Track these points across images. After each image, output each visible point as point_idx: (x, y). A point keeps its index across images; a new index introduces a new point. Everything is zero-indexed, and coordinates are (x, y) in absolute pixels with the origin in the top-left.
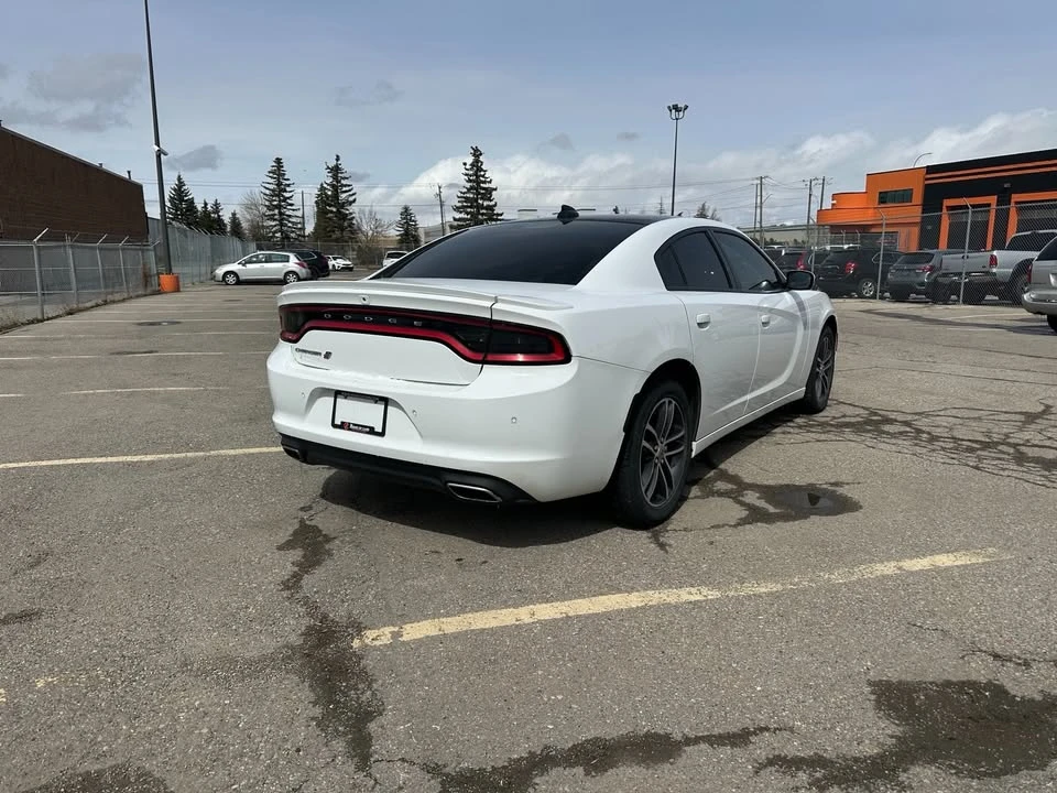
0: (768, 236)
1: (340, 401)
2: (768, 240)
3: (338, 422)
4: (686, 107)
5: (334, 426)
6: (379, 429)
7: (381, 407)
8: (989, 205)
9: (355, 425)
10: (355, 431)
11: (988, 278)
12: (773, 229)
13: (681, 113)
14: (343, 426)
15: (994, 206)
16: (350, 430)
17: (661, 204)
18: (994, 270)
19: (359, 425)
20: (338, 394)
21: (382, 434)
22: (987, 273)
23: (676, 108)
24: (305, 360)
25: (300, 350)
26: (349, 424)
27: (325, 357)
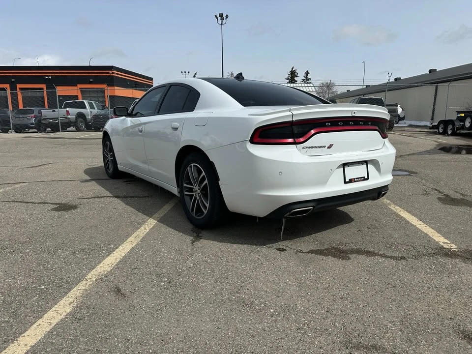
1: (346, 169)
3: (347, 180)
5: (345, 182)
6: (366, 177)
7: (365, 166)
8: (42, 89)
9: (356, 178)
10: (358, 181)
11: (67, 120)
14: (351, 181)
15: (45, 89)
16: (355, 182)
18: (69, 117)
19: (359, 178)
20: (345, 165)
21: (368, 179)
22: (66, 118)
24: (310, 153)
25: (307, 147)
26: (354, 179)
27: (329, 148)
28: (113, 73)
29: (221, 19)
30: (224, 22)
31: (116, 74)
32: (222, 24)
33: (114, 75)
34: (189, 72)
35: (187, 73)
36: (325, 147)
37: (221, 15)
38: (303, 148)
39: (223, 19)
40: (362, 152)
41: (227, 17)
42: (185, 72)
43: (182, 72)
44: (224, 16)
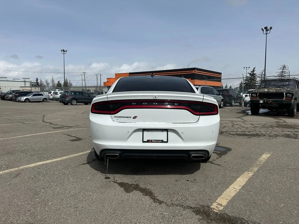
0: (87, 89)
1: (145, 133)
2: (88, 89)
3: (145, 140)
4: (67, 51)
5: (143, 142)
6: (165, 141)
7: (165, 133)
9: (154, 140)
10: (155, 142)
12: (89, 87)
13: (65, 52)
14: (148, 141)
16: (152, 142)
17: (53, 78)
19: (157, 140)
20: (144, 130)
21: (167, 142)
23: (64, 51)
24: (120, 120)
25: (117, 117)
26: (152, 140)
27: (133, 118)
28: (195, 72)
29: (266, 31)
30: (268, 32)
31: (197, 72)
32: (267, 34)
33: (195, 73)
34: (249, 67)
35: (248, 68)
36: (131, 117)
37: (266, 28)
38: (115, 117)
39: (268, 30)
40: (165, 123)
41: (271, 28)
42: (247, 68)
43: (244, 68)
44: (269, 28)
